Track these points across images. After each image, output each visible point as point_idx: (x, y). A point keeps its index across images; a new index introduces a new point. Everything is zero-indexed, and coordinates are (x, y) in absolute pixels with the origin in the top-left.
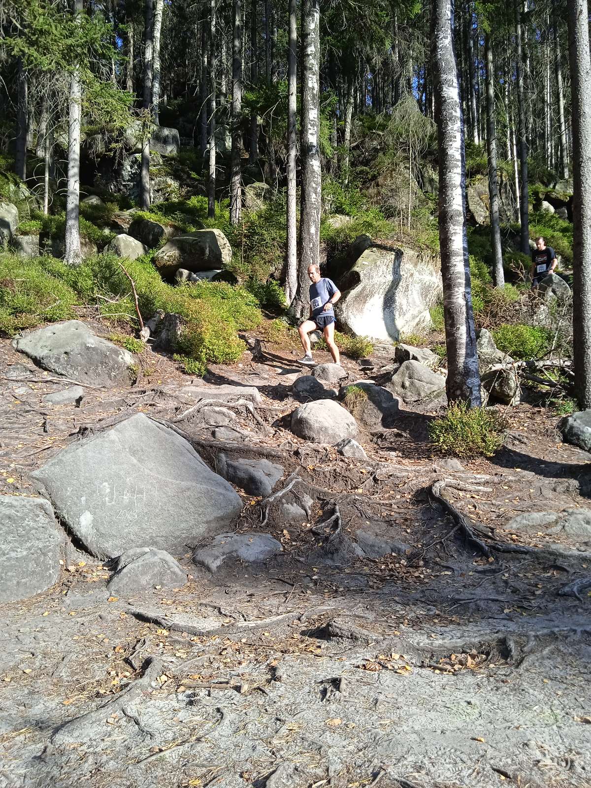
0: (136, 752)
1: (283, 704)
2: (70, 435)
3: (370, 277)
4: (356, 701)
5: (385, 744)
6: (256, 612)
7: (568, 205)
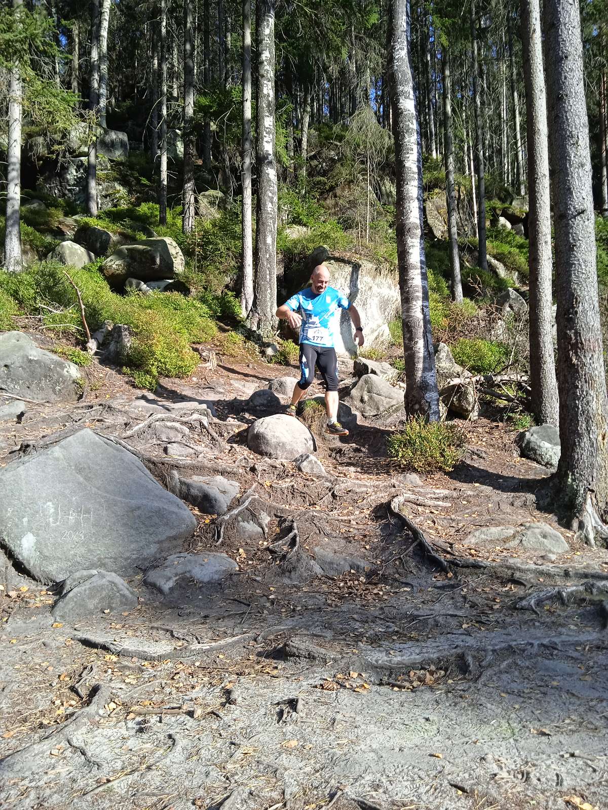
0: (81, 784)
1: (238, 728)
2: (10, 453)
4: (313, 721)
5: (343, 764)
6: (210, 634)
7: (524, 221)
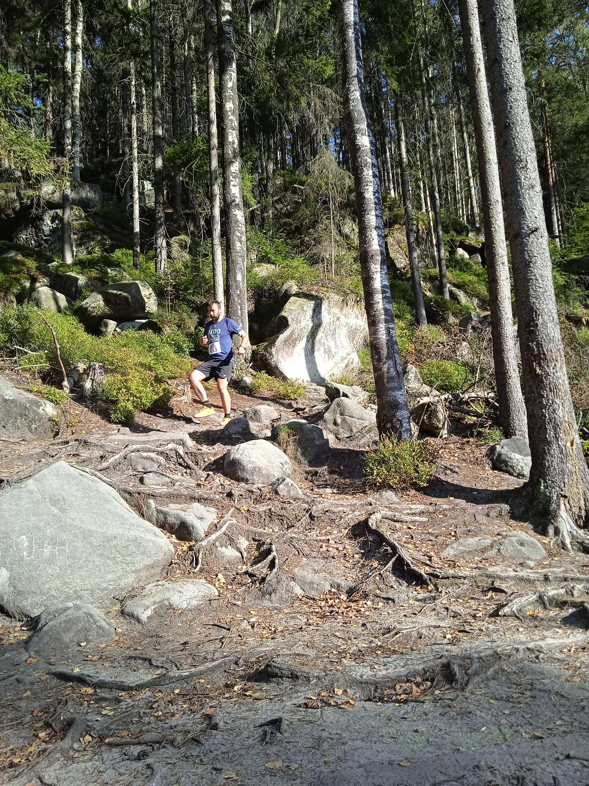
1: (219, 753)
3: (298, 322)
6: (190, 660)
7: (481, 251)
